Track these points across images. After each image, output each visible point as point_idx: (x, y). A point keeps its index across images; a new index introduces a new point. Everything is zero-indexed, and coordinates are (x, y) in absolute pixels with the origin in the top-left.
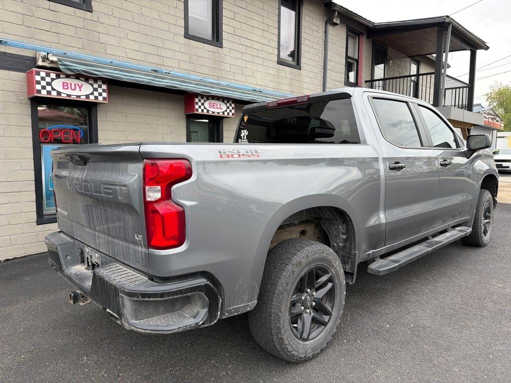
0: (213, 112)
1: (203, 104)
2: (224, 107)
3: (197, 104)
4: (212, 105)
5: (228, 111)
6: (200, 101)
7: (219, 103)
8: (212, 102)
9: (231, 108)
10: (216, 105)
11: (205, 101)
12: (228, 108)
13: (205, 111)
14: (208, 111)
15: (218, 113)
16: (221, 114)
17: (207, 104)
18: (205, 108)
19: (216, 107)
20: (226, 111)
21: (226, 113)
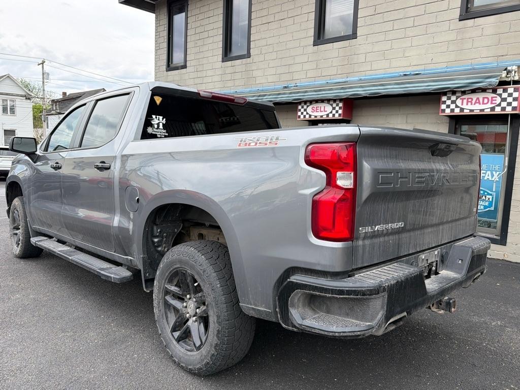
0: (316, 117)
1: (305, 110)
2: (328, 108)
3: (300, 110)
4: (315, 109)
5: (334, 112)
6: (302, 107)
7: (322, 105)
8: (315, 105)
9: (337, 108)
10: (319, 108)
11: (308, 106)
12: (334, 108)
13: (307, 116)
14: (310, 116)
15: (322, 116)
16: (325, 116)
17: (309, 110)
18: (307, 113)
19: (319, 110)
20: (331, 112)
21: (331, 116)
